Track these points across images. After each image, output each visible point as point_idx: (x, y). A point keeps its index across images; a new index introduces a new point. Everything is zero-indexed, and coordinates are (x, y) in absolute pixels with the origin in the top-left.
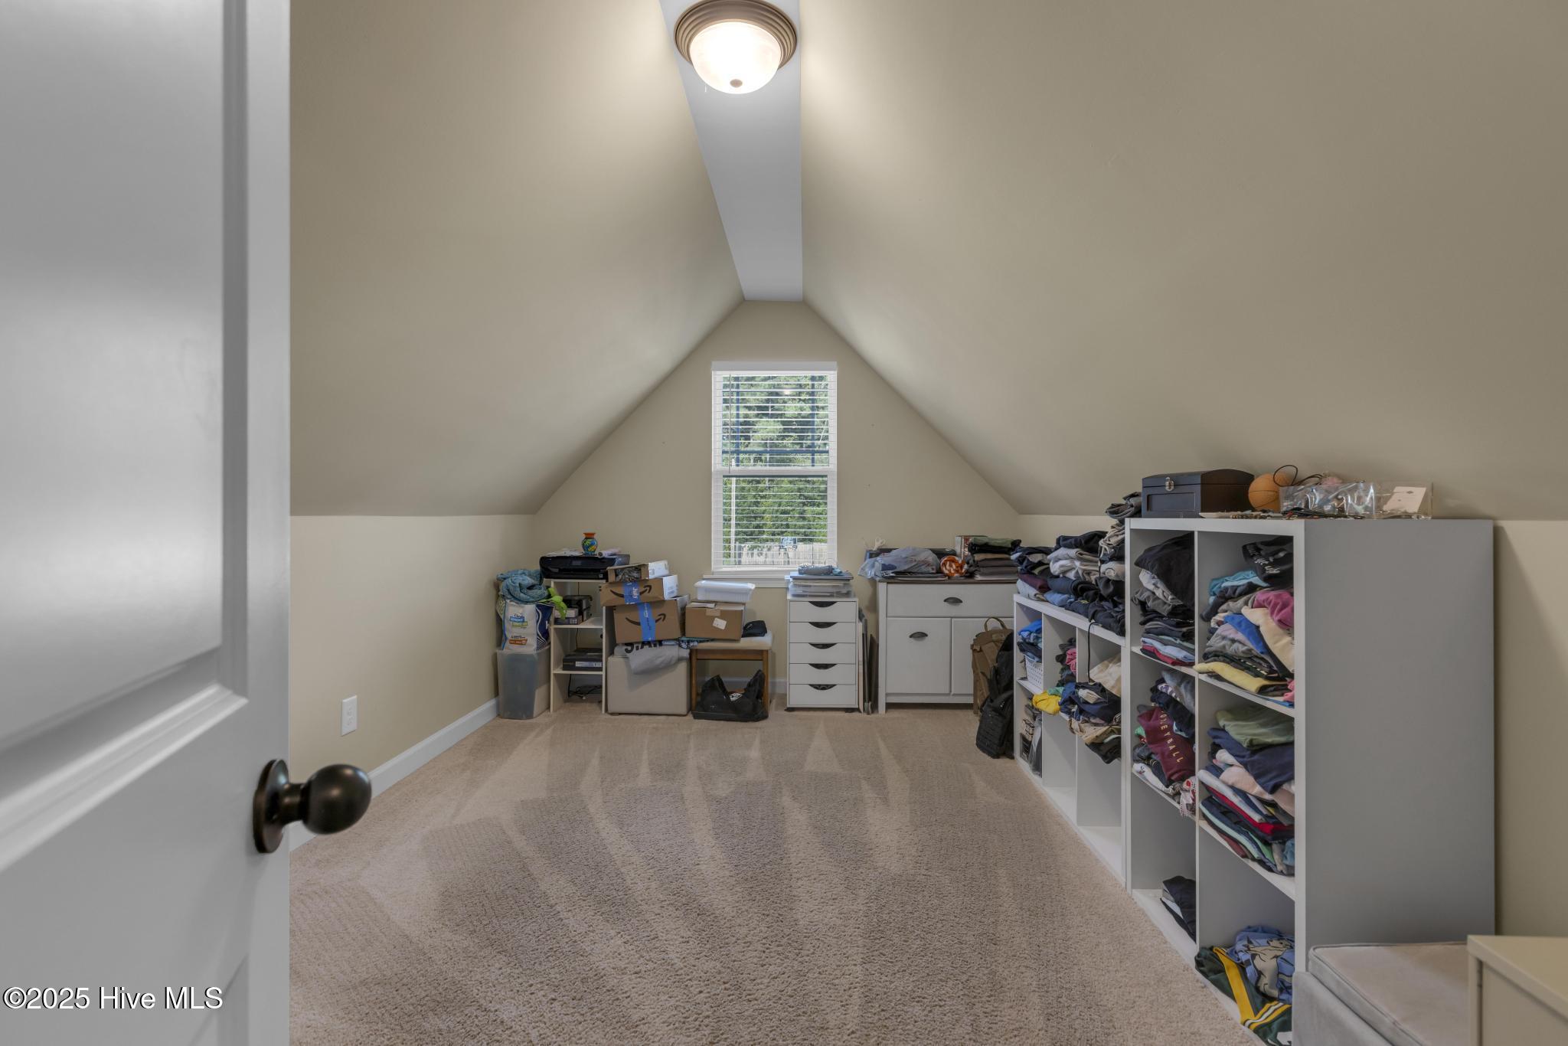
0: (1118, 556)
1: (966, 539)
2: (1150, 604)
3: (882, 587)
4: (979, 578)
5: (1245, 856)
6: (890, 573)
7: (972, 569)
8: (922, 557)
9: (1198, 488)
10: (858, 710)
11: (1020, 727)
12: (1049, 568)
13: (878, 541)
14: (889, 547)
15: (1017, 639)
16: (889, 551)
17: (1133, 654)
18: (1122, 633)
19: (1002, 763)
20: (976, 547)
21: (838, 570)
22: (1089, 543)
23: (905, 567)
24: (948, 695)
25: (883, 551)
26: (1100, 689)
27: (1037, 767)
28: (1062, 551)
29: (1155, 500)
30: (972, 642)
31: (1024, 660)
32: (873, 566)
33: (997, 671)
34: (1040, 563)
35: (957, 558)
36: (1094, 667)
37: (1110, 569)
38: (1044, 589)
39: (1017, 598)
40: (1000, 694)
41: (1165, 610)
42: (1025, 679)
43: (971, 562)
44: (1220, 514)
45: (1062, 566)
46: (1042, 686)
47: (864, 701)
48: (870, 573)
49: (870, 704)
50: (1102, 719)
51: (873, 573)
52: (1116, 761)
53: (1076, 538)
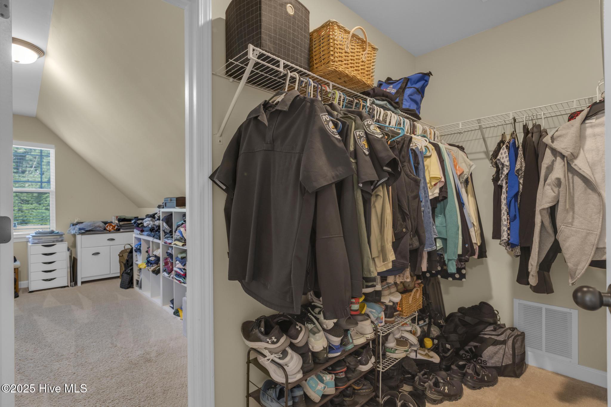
0: (159, 219)
1: (117, 217)
2: (165, 230)
3: (79, 237)
4: (121, 230)
5: (181, 283)
6: (83, 231)
7: (119, 228)
8: (97, 224)
9: (175, 201)
10: (68, 286)
11: (135, 277)
12: (143, 225)
13: (76, 219)
14: (82, 221)
15: (134, 248)
16: (82, 223)
17: (162, 244)
18: (160, 239)
19: (130, 290)
20: (120, 220)
21: (57, 232)
22: (153, 216)
23: (90, 229)
24: (110, 274)
25: (78, 223)
26: (156, 256)
27: (141, 287)
28: (147, 219)
29: (167, 204)
30: (119, 253)
31: (137, 255)
32: (74, 229)
33: (127, 261)
34: (141, 223)
35: (112, 224)
36: (155, 251)
37: (157, 223)
38: (142, 231)
39: (134, 235)
40: (128, 268)
41: (168, 231)
42: (137, 261)
43: (118, 225)
44: (179, 207)
45: (147, 223)
46: (141, 262)
47: (71, 282)
48: (73, 232)
49: (73, 283)
50: (156, 264)
51: (74, 232)
52: (159, 274)
53: (150, 215)
